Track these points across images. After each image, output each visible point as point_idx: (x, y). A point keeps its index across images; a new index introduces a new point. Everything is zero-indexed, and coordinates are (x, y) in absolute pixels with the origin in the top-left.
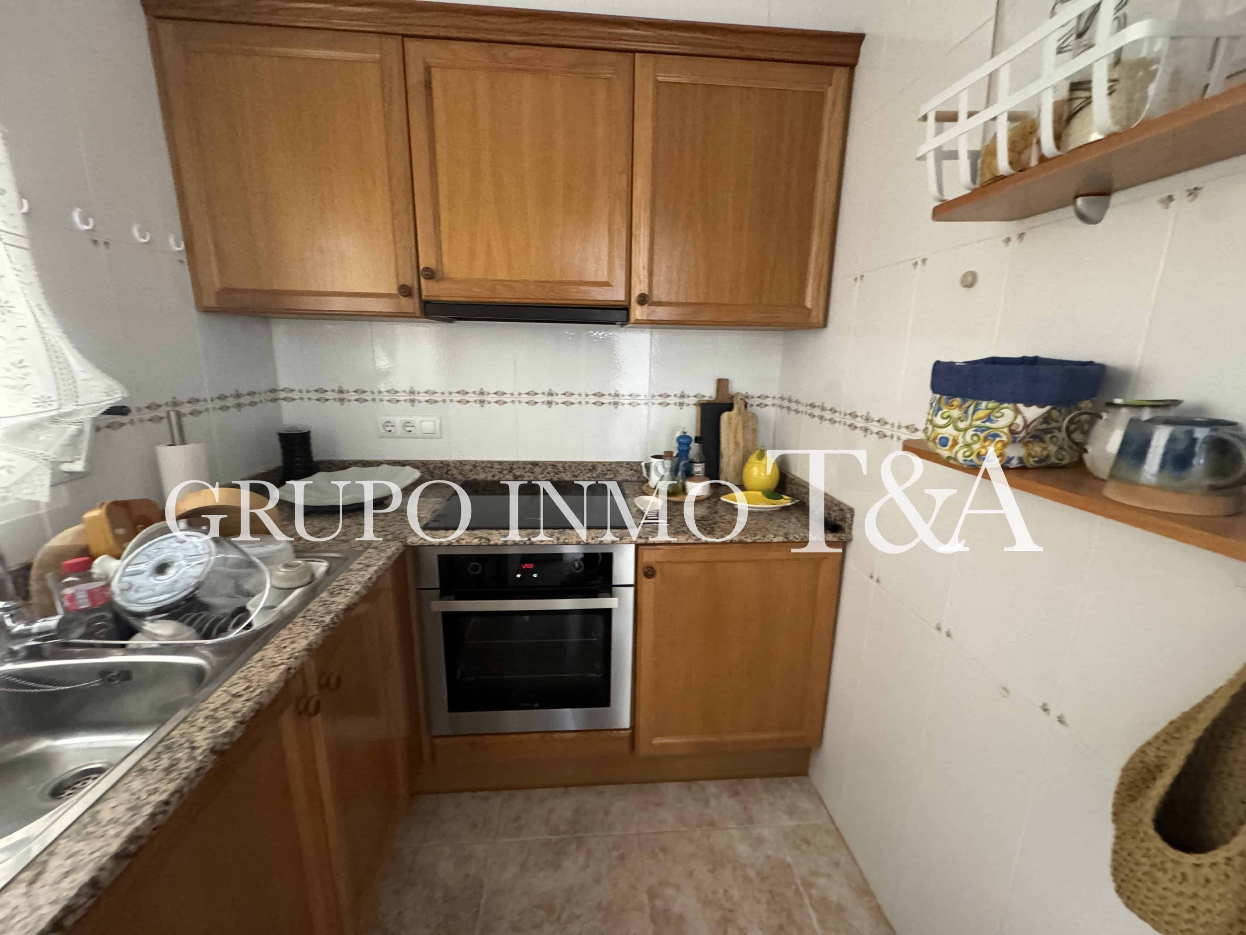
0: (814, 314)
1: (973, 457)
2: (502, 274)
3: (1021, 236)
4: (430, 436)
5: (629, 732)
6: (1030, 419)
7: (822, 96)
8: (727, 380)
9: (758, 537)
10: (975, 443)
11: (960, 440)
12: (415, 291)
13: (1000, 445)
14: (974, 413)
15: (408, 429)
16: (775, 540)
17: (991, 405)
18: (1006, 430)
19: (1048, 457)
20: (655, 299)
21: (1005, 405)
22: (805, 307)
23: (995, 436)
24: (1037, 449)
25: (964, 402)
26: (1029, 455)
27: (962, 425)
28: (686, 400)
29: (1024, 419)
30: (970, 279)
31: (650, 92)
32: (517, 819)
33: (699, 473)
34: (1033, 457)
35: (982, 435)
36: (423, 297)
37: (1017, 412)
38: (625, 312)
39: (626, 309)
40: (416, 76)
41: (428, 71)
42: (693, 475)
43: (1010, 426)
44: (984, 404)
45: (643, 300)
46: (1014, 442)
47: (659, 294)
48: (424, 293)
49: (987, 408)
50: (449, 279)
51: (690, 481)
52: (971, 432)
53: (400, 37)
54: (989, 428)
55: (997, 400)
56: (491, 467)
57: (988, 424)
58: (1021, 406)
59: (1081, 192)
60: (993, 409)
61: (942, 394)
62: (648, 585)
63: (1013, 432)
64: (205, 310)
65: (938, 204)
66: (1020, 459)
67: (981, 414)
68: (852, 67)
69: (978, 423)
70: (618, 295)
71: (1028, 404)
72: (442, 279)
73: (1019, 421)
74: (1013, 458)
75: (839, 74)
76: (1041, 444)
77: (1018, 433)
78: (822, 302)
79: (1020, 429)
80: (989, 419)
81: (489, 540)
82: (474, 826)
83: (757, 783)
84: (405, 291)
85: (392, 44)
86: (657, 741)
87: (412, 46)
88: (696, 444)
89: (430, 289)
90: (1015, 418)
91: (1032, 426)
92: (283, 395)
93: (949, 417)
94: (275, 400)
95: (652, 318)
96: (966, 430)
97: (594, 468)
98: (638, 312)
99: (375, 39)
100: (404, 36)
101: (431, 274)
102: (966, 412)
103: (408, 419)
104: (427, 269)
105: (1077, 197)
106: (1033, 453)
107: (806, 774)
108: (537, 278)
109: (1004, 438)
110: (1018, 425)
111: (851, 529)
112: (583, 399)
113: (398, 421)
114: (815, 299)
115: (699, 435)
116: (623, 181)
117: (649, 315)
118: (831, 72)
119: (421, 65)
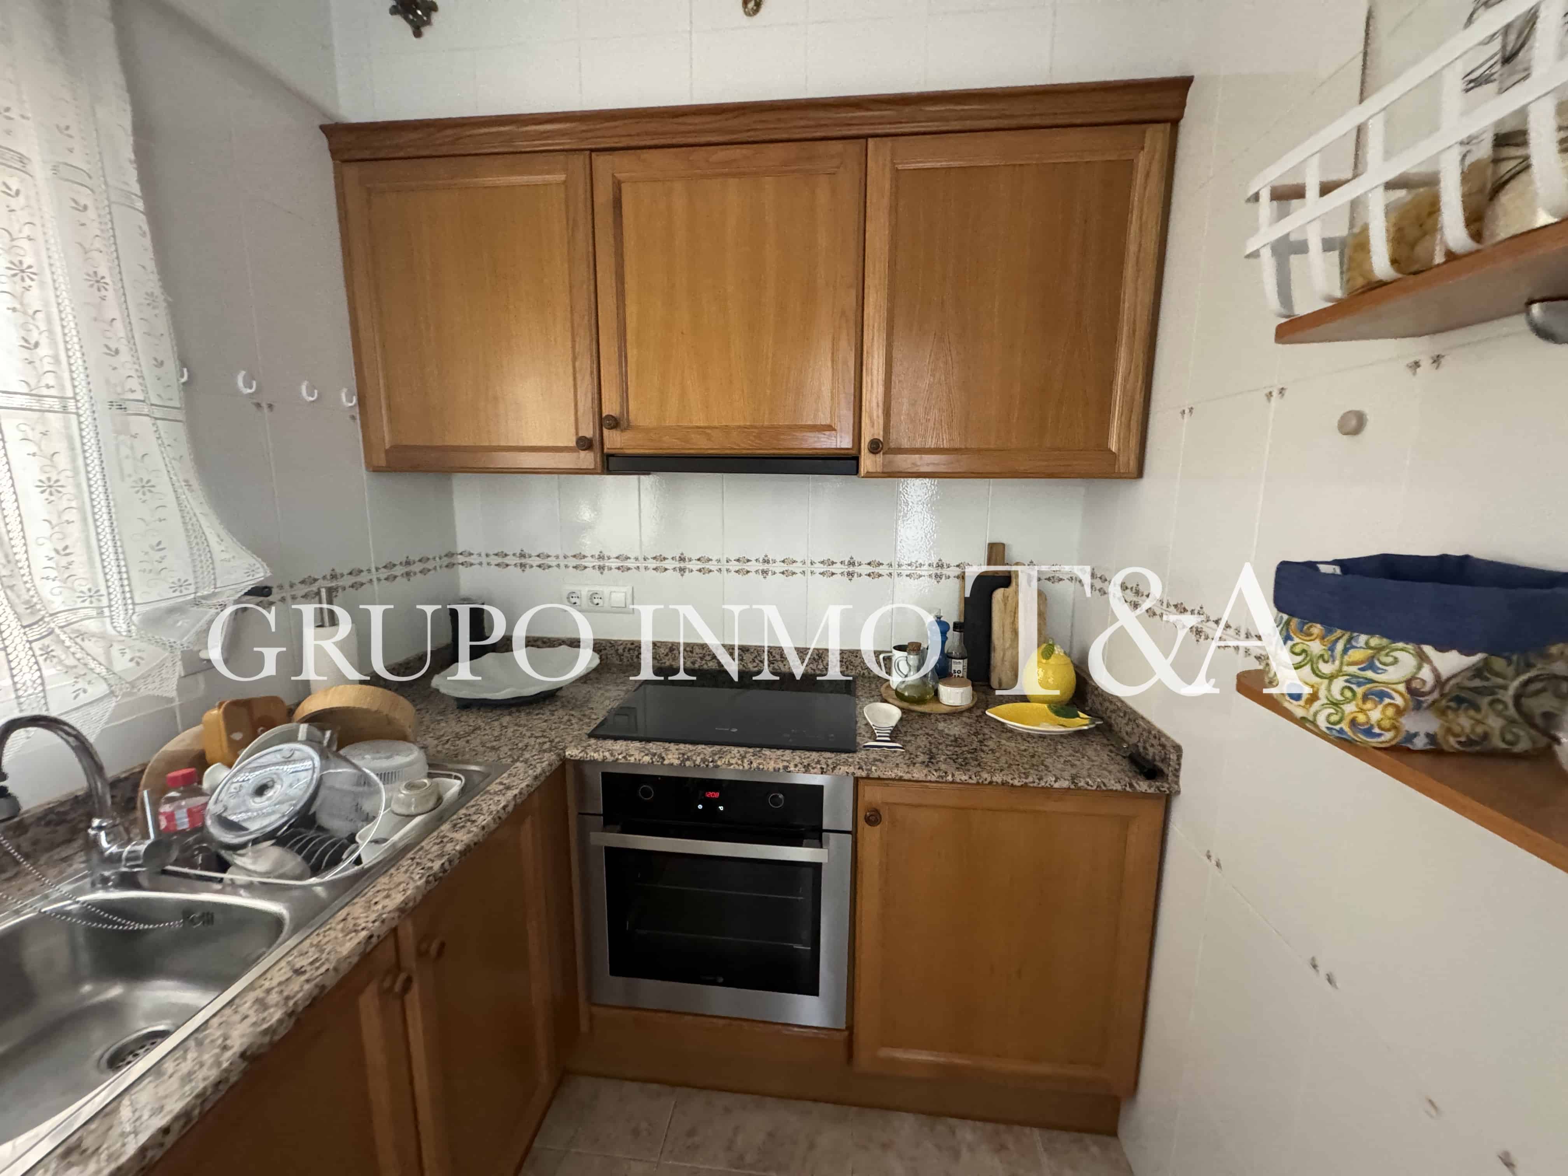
0: (1122, 459)
1: (1345, 726)
2: (699, 420)
3: (1437, 360)
4: (619, 611)
5: (846, 1033)
6: (1445, 673)
7: (1130, 165)
8: (1003, 545)
9: (1030, 779)
10: (1348, 701)
11: (1322, 693)
12: (597, 444)
13: (1390, 712)
14: (1345, 651)
15: (596, 601)
16: (1056, 785)
17: (1375, 641)
18: (1402, 688)
19: (1486, 736)
20: (892, 445)
21: (1400, 645)
22: (1110, 451)
23: (1382, 695)
24: (1464, 722)
25: (1329, 632)
26: (1449, 731)
27: (1326, 668)
28: (945, 571)
29: (1435, 670)
30: (1353, 423)
31: (887, 186)
32: (691, 1133)
33: (959, 672)
34: (1456, 735)
35: (1360, 691)
36: (605, 451)
37: (1423, 658)
38: (854, 462)
39: (856, 459)
40: (603, 196)
41: (618, 186)
42: (950, 675)
43: (1408, 682)
44: (1363, 638)
45: (875, 447)
46: (1418, 706)
47: (902, 437)
48: (607, 445)
49: (1368, 646)
50: (637, 428)
51: (945, 684)
52: (1339, 683)
53: (588, 153)
54: (1372, 681)
55: (1383, 635)
56: (692, 652)
57: (1369, 674)
58: (1428, 649)
59: (1537, 297)
60: (1379, 649)
61: (1292, 614)
62: (871, 836)
63: (1413, 691)
64: (375, 469)
65: (1284, 320)
66: (1431, 737)
67: (1356, 655)
68: (1175, 123)
69: (1353, 669)
70: (843, 441)
71: (1442, 647)
72: (628, 427)
73: (1426, 673)
74: (1416, 735)
75: (1155, 136)
76: (1472, 713)
77: (1424, 694)
78: (1134, 442)
79: (1427, 688)
80: (1370, 664)
81: (663, 759)
82: (636, 1132)
83: (1036, 1135)
84: (584, 444)
85: (579, 162)
86: (885, 1052)
87: (601, 162)
88: (956, 633)
89: (614, 440)
90: (1419, 668)
91: (1452, 682)
92: (461, 559)
93: (1304, 651)
94: (451, 566)
95: (886, 470)
96: (1331, 678)
97: (820, 657)
98: (869, 462)
99: (561, 157)
100: (592, 150)
101: (615, 423)
102: (1332, 649)
103: (597, 589)
104: (609, 417)
105: (1531, 302)
106: (1457, 729)
107: (1113, 1133)
108: (742, 424)
109: (1399, 701)
110: (1424, 682)
111: (1178, 777)
112: (808, 568)
113: (585, 591)
114: (1124, 440)
115: (962, 621)
116: (851, 299)
117: (884, 466)
118: (1144, 132)
119: (610, 182)
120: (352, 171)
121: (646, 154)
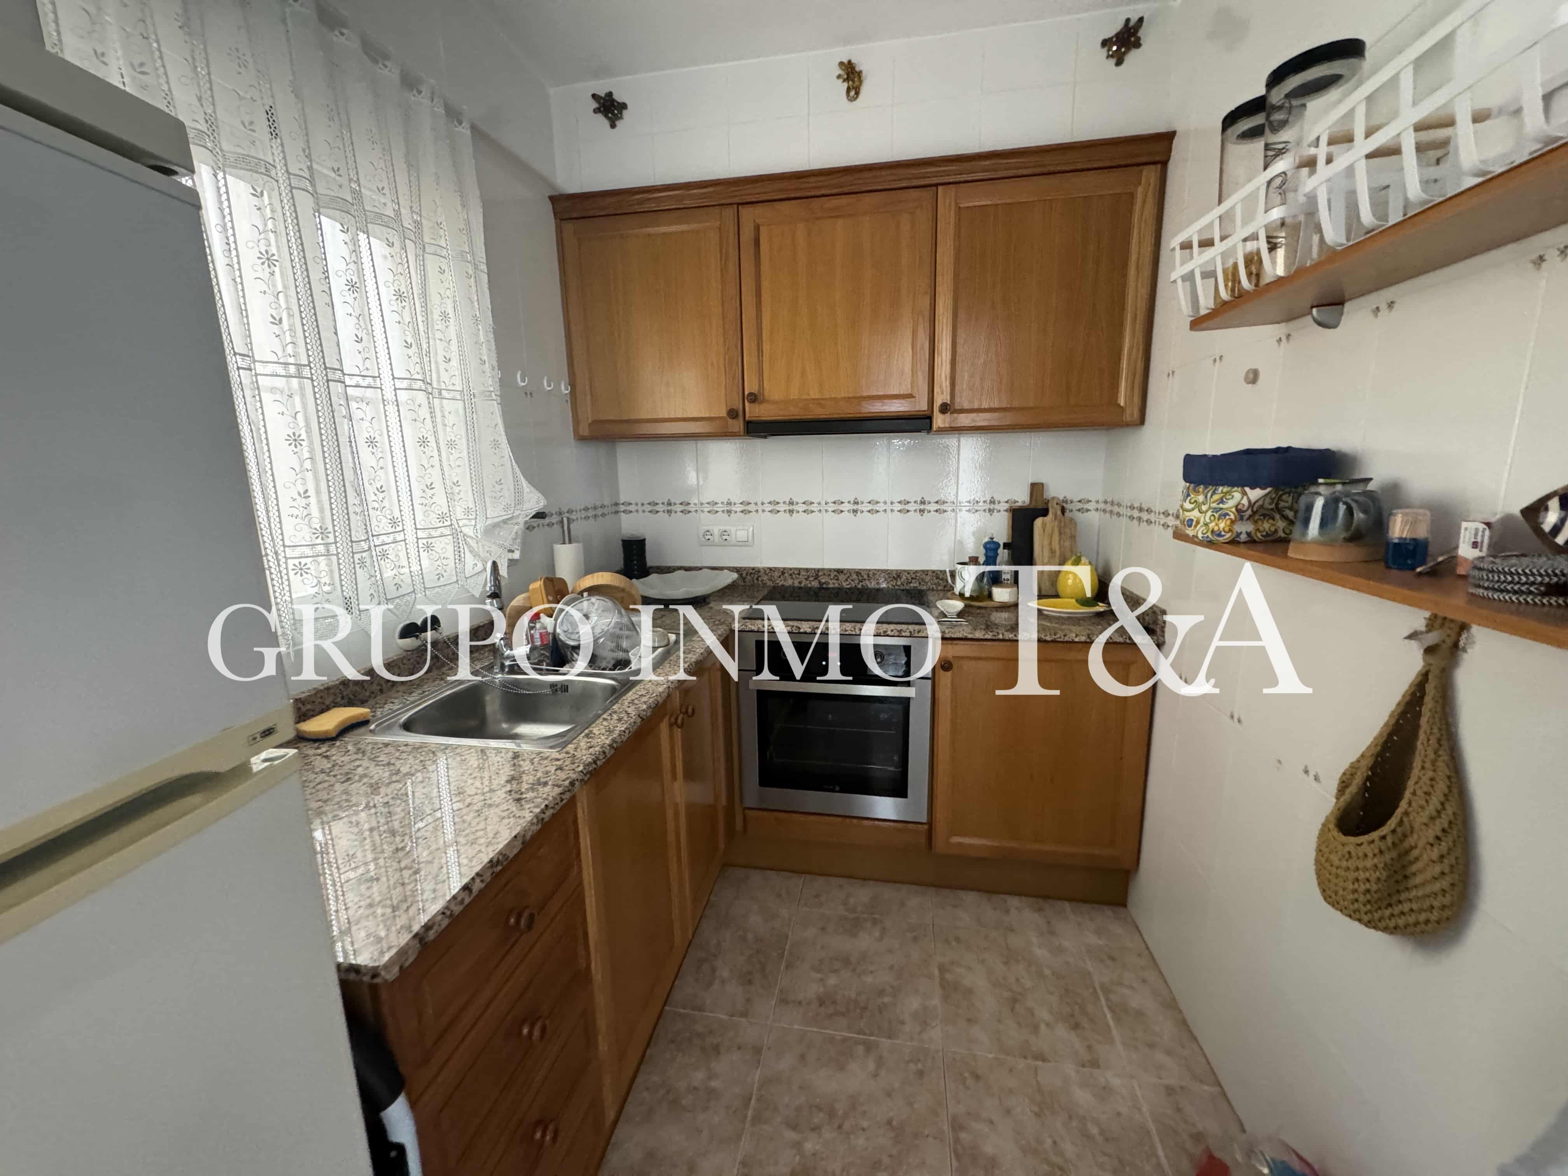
0: (1128, 412)
1: (1209, 534)
2: (814, 394)
3: (1288, 336)
4: (744, 544)
5: (926, 827)
6: (1253, 499)
7: (1132, 196)
8: (1042, 484)
10: (1211, 522)
11: (1202, 520)
12: (741, 413)
13: (1228, 522)
14: (1212, 496)
15: (724, 537)
16: (1077, 640)
17: (1226, 489)
18: (1234, 510)
19: (1276, 531)
20: (957, 407)
21: (1236, 489)
22: (1119, 405)
23: (1227, 514)
24: (1266, 526)
25: (1206, 488)
26: (1258, 530)
27: (1204, 508)
28: (997, 506)
29: (1248, 498)
30: (1251, 376)
31: (952, 220)
32: (817, 896)
33: (1008, 580)
34: (1260, 532)
35: (1217, 515)
36: (747, 418)
37: (1244, 494)
38: (928, 421)
39: (929, 418)
40: (747, 234)
41: (757, 228)
42: (1001, 582)
43: (1236, 507)
44: (1221, 488)
45: (945, 408)
46: (1242, 518)
47: (963, 401)
48: (747, 415)
49: (1222, 492)
50: (767, 401)
51: (997, 587)
52: (1209, 513)
53: (735, 206)
54: (1221, 509)
55: (1229, 486)
56: (799, 574)
57: (1221, 506)
58: (1247, 489)
59: (1315, 304)
60: (1226, 493)
61: (1190, 482)
62: (945, 678)
63: (1239, 511)
64: (581, 438)
65: (1192, 319)
66: (1249, 534)
67: (1216, 497)
68: (1164, 164)
69: (1214, 505)
70: (922, 405)
71: (1253, 488)
72: (764, 401)
73: (1245, 501)
74: (1241, 533)
75: (1150, 174)
76: (1271, 521)
77: (1245, 511)
78: (1137, 399)
79: (1245, 508)
80: (1221, 501)
84: (733, 414)
85: (730, 212)
86: (956, 839)
87: (745, 212)
88: (1006, 551)
89: (754, 412)
90: (1242, 498)
91: (1256, 505)
92: (622, 508)
93: (1196, 501)
94: (617, 512)
95: (953, 425)
96: (1207, 511)
97: (898, 576)
98: (940, 421)
99: (716, 210)
100: (738, 204)
101: (754, 398)
102: (1206, 497)
103: (727, 528)
104: (750, 394)
105: (1312, 307)
106: (1261, 529)
107: (1124, 905)
108: (846, 395)
109: (1232, 517)
110: (1244, 505)
111: (1163, 632)
112: (888, 507)
113: (716, 531)
114: (1129, 397)
115: (1010, 541)
116: (926, 301)
117: (950, 423)
118: (1141, 172)
119: (752, 226)
120: (569, 227)
121: (777, 205)
